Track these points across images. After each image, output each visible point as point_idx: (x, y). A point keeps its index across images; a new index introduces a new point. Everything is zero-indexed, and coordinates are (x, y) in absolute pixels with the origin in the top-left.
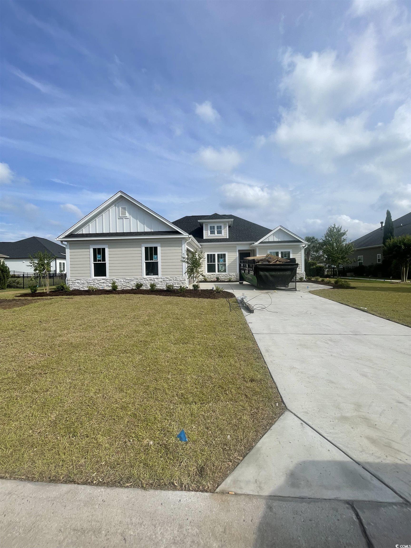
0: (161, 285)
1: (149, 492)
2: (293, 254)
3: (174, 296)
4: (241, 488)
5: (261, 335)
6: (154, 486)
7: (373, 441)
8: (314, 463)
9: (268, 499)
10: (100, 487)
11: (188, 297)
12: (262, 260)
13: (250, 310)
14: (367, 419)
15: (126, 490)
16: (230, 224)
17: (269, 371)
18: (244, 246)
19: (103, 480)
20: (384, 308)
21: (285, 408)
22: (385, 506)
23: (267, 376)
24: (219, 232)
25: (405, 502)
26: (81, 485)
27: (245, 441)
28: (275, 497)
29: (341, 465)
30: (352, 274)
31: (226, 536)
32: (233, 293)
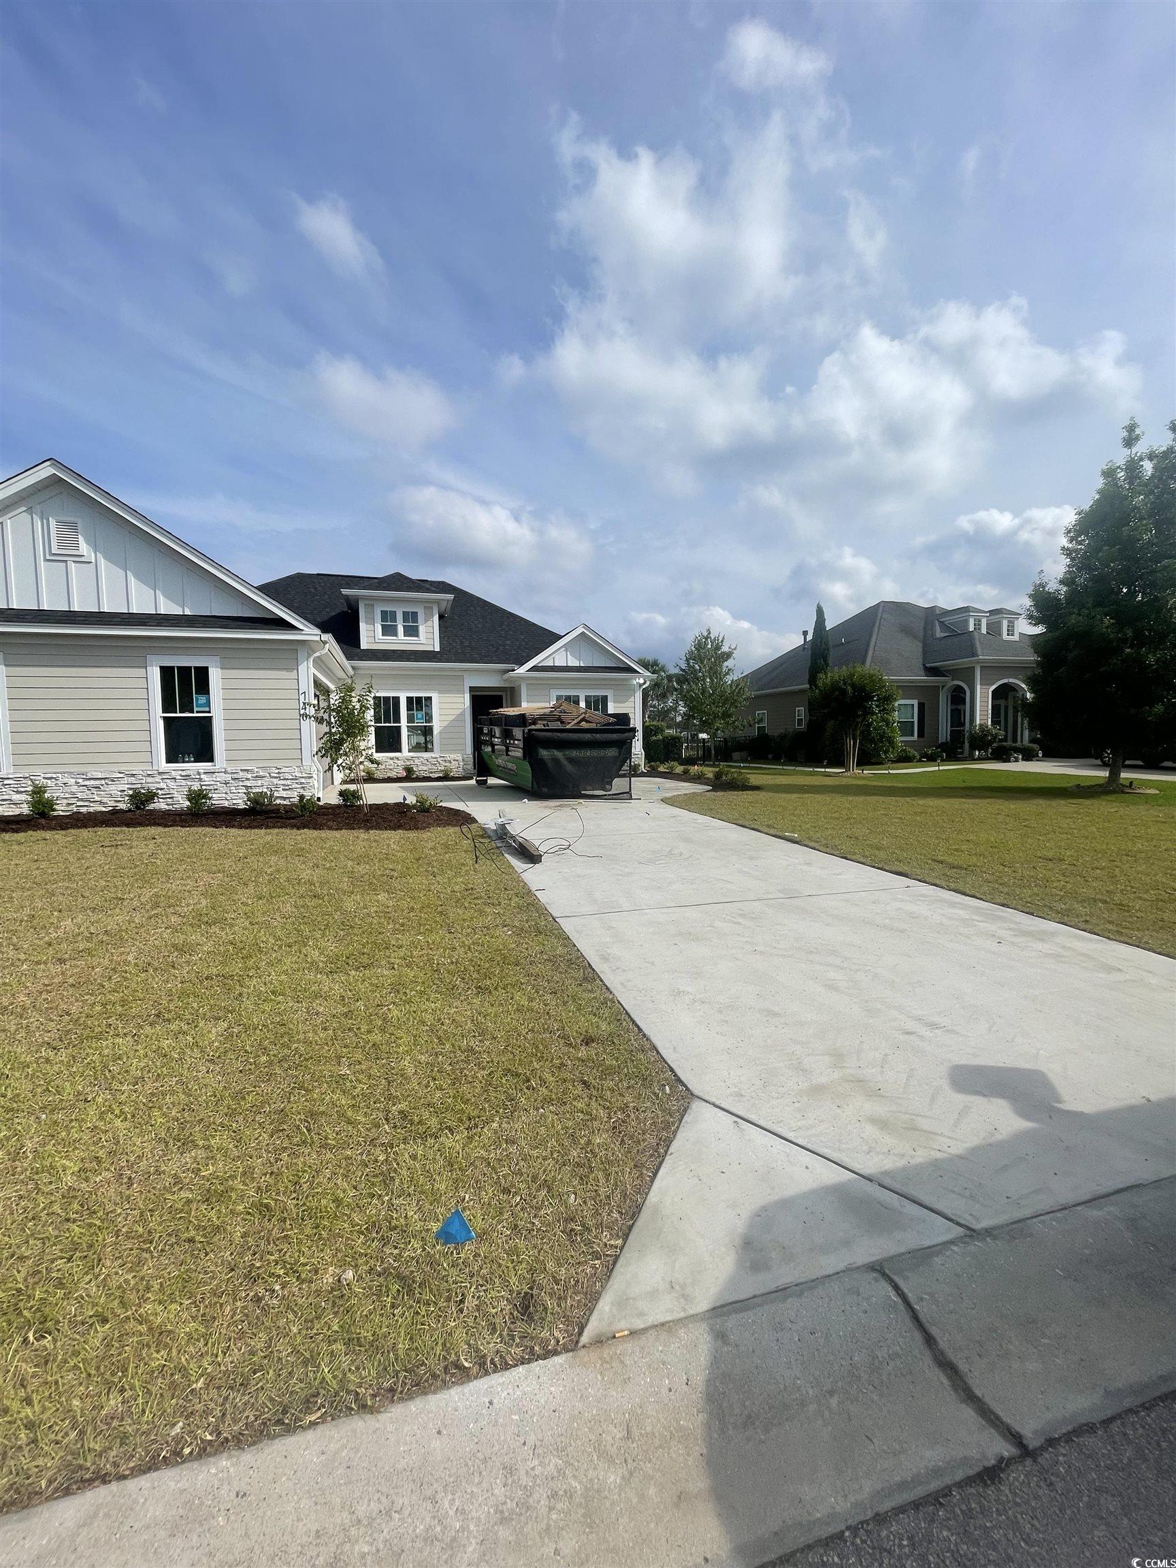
0: (226, 793)
1: (389, 1415)
2: (614, 702)
3: (282, 827)
4: (641, 1314)
5: (577, 918)
6: (401, 1392)
7: (882, 1124)
8: (785, 1204)
9: (711, 1318)
10: (212, 1459)
11: (330, 828)
12: (543, 717)
13: (529, 855)
14: (861, 1081)
15: (310, 1435)
16: (443, 609)
17: (624, 1009)
18: (486, 676)
19: (219, 1434)
20: (830, 832)
21: (689, 1095)
22: (938, 1253)
23: (624, 1023)
24: (412, 631)
25: (968, 1233)
26: (136, 1476)
27: (617, 1196)
28: (725, 1309)
29: (838, 1193)
30: (744, 754)
31: (635, 1445)
32: (468, 810)
